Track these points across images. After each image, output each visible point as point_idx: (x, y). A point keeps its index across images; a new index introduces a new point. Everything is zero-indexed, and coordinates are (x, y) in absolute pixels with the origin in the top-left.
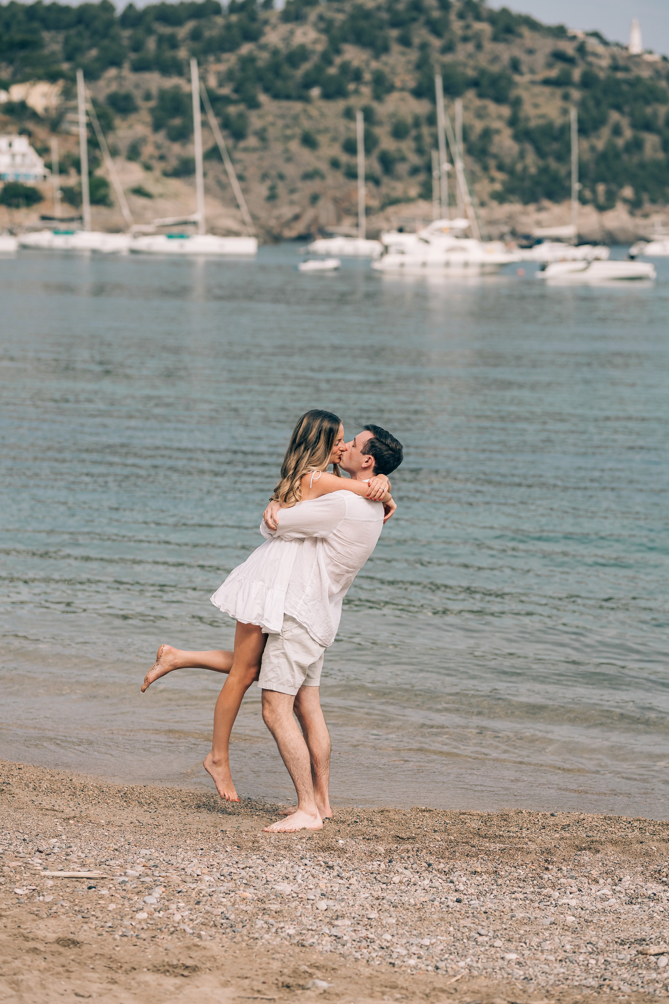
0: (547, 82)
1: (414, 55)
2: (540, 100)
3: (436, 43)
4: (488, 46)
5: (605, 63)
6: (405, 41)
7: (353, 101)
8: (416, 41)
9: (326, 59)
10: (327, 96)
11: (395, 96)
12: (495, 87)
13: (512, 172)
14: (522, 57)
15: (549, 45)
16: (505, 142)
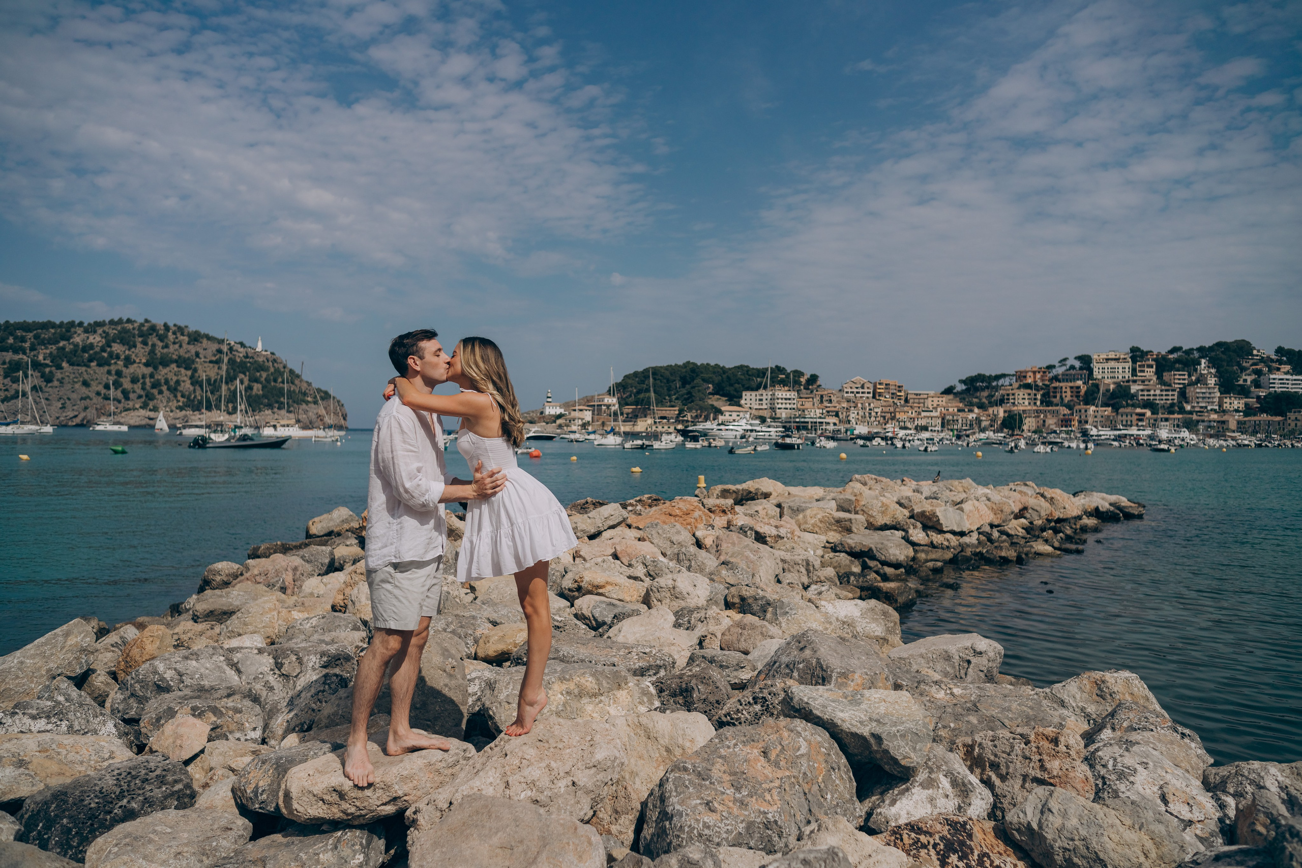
0: (211, 362)
1: (148, 349)
2: (206, 369)
3: (160, 344)
4: (185, 346)
5: (243, 355)
6: (145, 343)
7: (112, 367)
8: (150, 343)
9: (103, 350)
10: (99, 365)
11: (135, 366)
12: (186, 363)
13: (188, 398)
14: (201, 351)
15: (215, 346)
16: (187, 386)
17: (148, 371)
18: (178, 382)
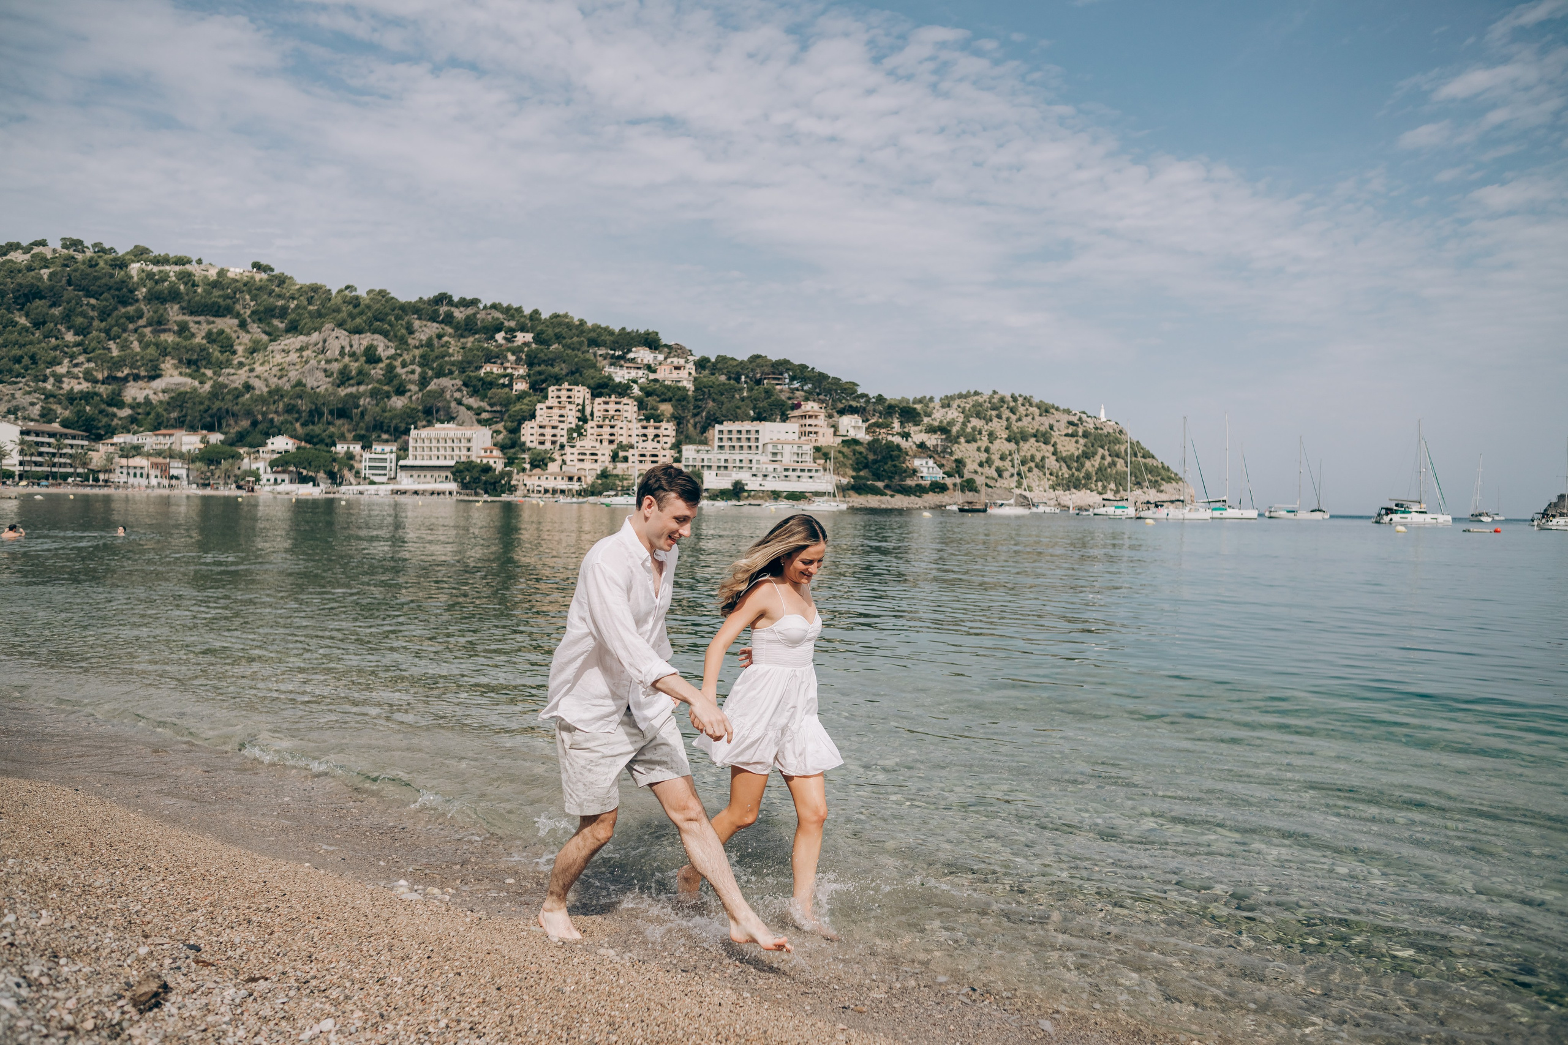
0: (1067, 435)
1: (1005, 423)
2: (1065, 443)
3: (1014, 417)
4: (1037, 418)
5: (1092, 426)
6: (999, 417)
7: (979, 443)
8: (1004, 417)
9: (964, 424)
11: (998, 441)
12: (1044, 437)
13: (1057, 477)
14: (1055, 423)
15: (1065, 418)
16: (1051, 462)
17: (1012, 446)
18: (1043, 459)
